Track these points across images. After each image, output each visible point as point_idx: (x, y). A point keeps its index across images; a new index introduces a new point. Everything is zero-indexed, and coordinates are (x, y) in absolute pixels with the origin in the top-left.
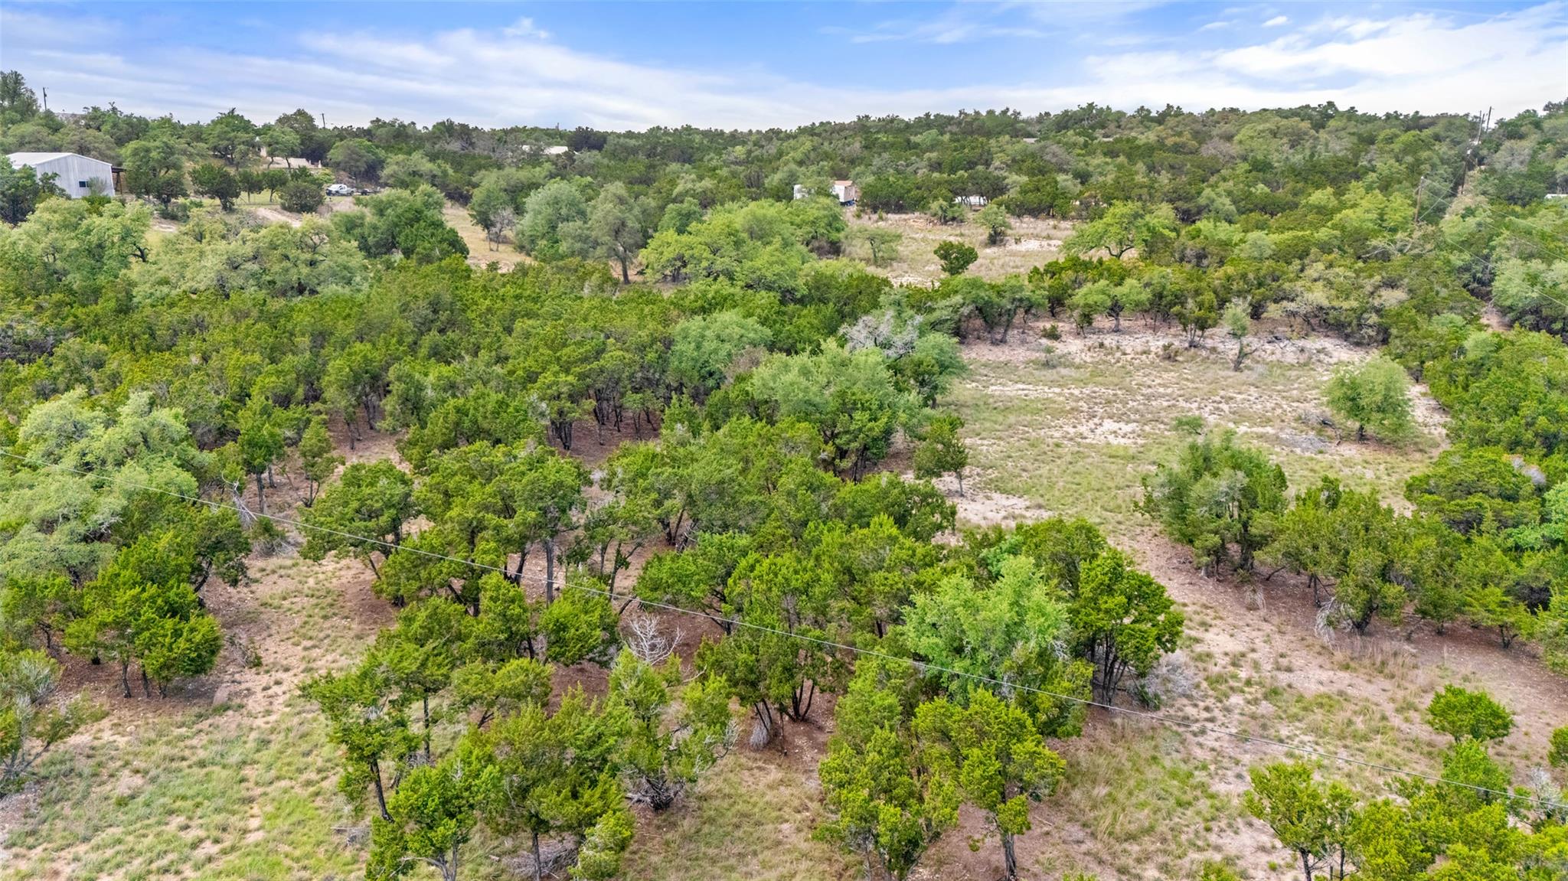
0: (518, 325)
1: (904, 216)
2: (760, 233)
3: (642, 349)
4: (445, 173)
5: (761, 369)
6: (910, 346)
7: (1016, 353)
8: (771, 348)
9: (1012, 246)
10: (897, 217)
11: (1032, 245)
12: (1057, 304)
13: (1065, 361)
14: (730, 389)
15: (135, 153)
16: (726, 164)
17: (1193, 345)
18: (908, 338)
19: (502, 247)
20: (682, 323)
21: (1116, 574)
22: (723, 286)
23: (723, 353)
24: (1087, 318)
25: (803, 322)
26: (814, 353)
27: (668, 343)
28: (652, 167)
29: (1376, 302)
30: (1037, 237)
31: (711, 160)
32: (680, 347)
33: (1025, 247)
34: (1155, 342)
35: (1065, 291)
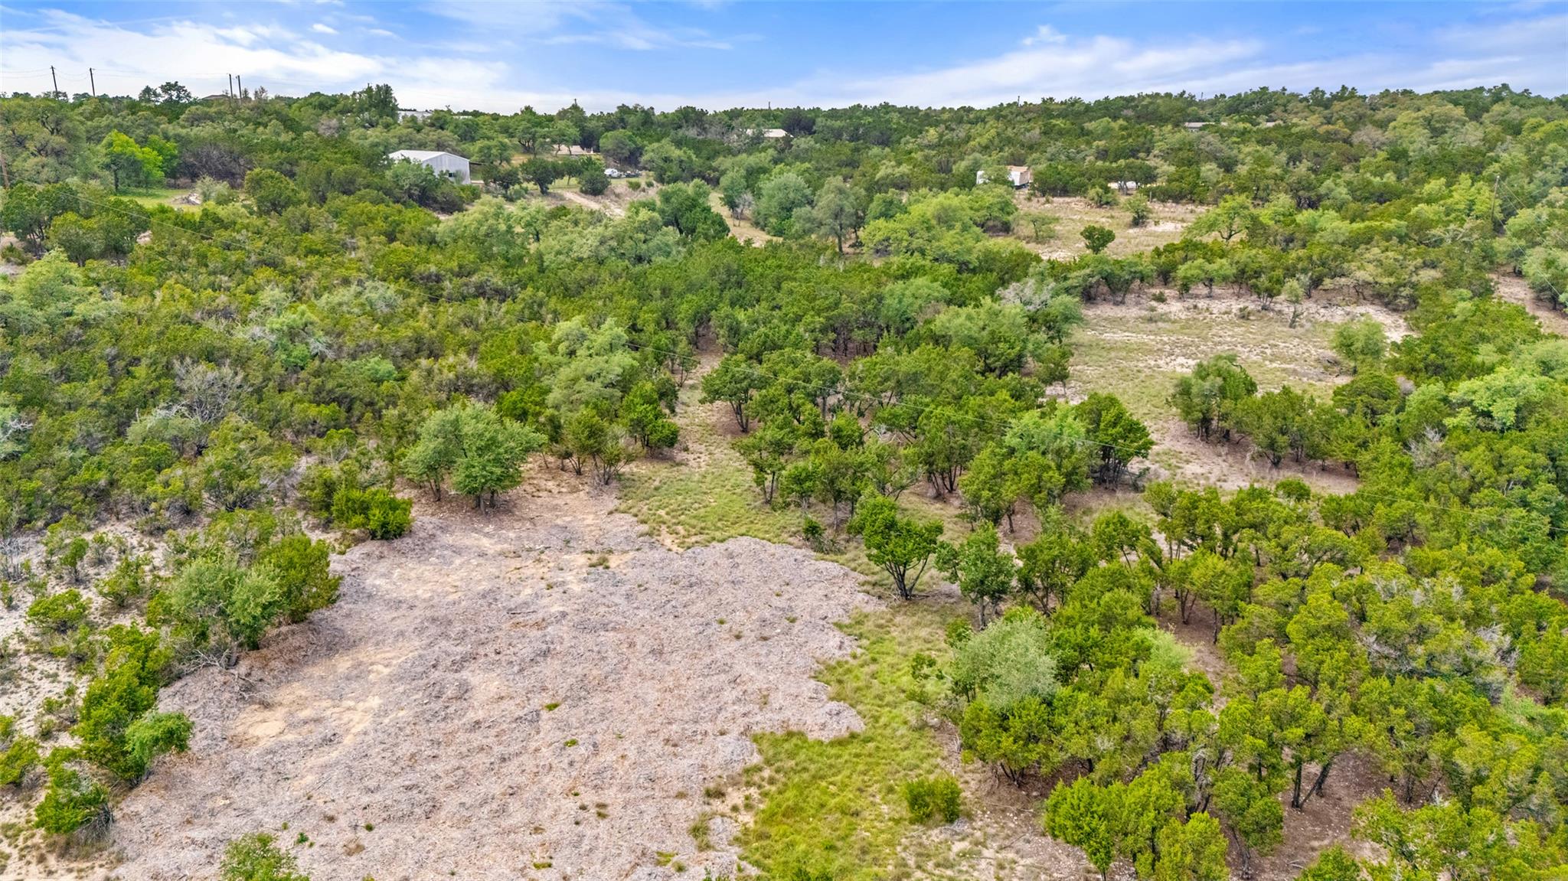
0: (785, 286)
1: (1067, 199)
2: (945, 219)
3: (864, 302)
4: (689, 157)
5: (941, 316)
6: (1044, 303)
7: (1130, 312)
8: (949, 302)
9: (1151, 228)
10: (1061, 200)
11: (1168, 227)
12: (1166, 276)
13: (1164, 318)
14: (920, 328)
15: (481, 150)
16: (921, 148)
17: (1265, 308)
18: (1043, 298)
19: (742, 223)
20: (890, 286)
21: (1119, 417)
22: (917, 259)
23: (916, 307)
24: (1185, 288)
25: (973, 286)
26: (976, 306)
27: (881, 299)
28: (856, 150)
29: (1414, 279)
30: (1173, 220)
31: (908, 142)
32: (888, 301)
33: (1160, 229)
34: (1236, 306)
35: (1173, 267)
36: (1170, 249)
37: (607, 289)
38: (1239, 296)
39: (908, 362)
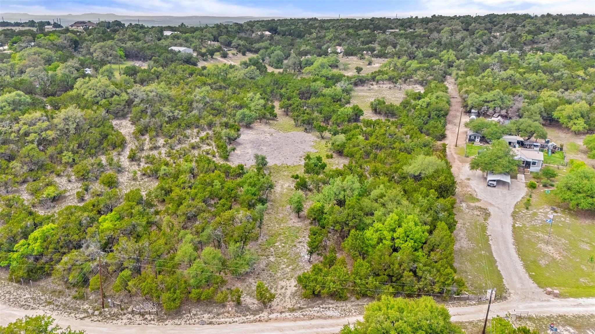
0: (289, 84)
1: (352, 57)
2: (322, 66)
3: (307, 87)
4: (245, 44)
5: (324, 90)
7: (365, 88)
8: (325, 87)
9: (373, 65)
12: (373, 79)
13: (372, 89)
14: (319, 93)
16: (312, 39)
17: (394, 86)
18: (346, 86)
19: (266, 65)
20: (312, 84)
21: (358, 109)
22: (317, 77)
23: (318, 88)
24: (377, 82)
25: (330, 83)
26: (331, 88)
27: (310, 87)
29: (427, 79)
30: (378, 63)
31: (307, 37)
32: (312, 87)
33: (375, 66)
34: (388, 86)
35: (375, 77)
36: (375, 72)
37: (249, 86)
38: (390, 83)
39: (319, 100)
